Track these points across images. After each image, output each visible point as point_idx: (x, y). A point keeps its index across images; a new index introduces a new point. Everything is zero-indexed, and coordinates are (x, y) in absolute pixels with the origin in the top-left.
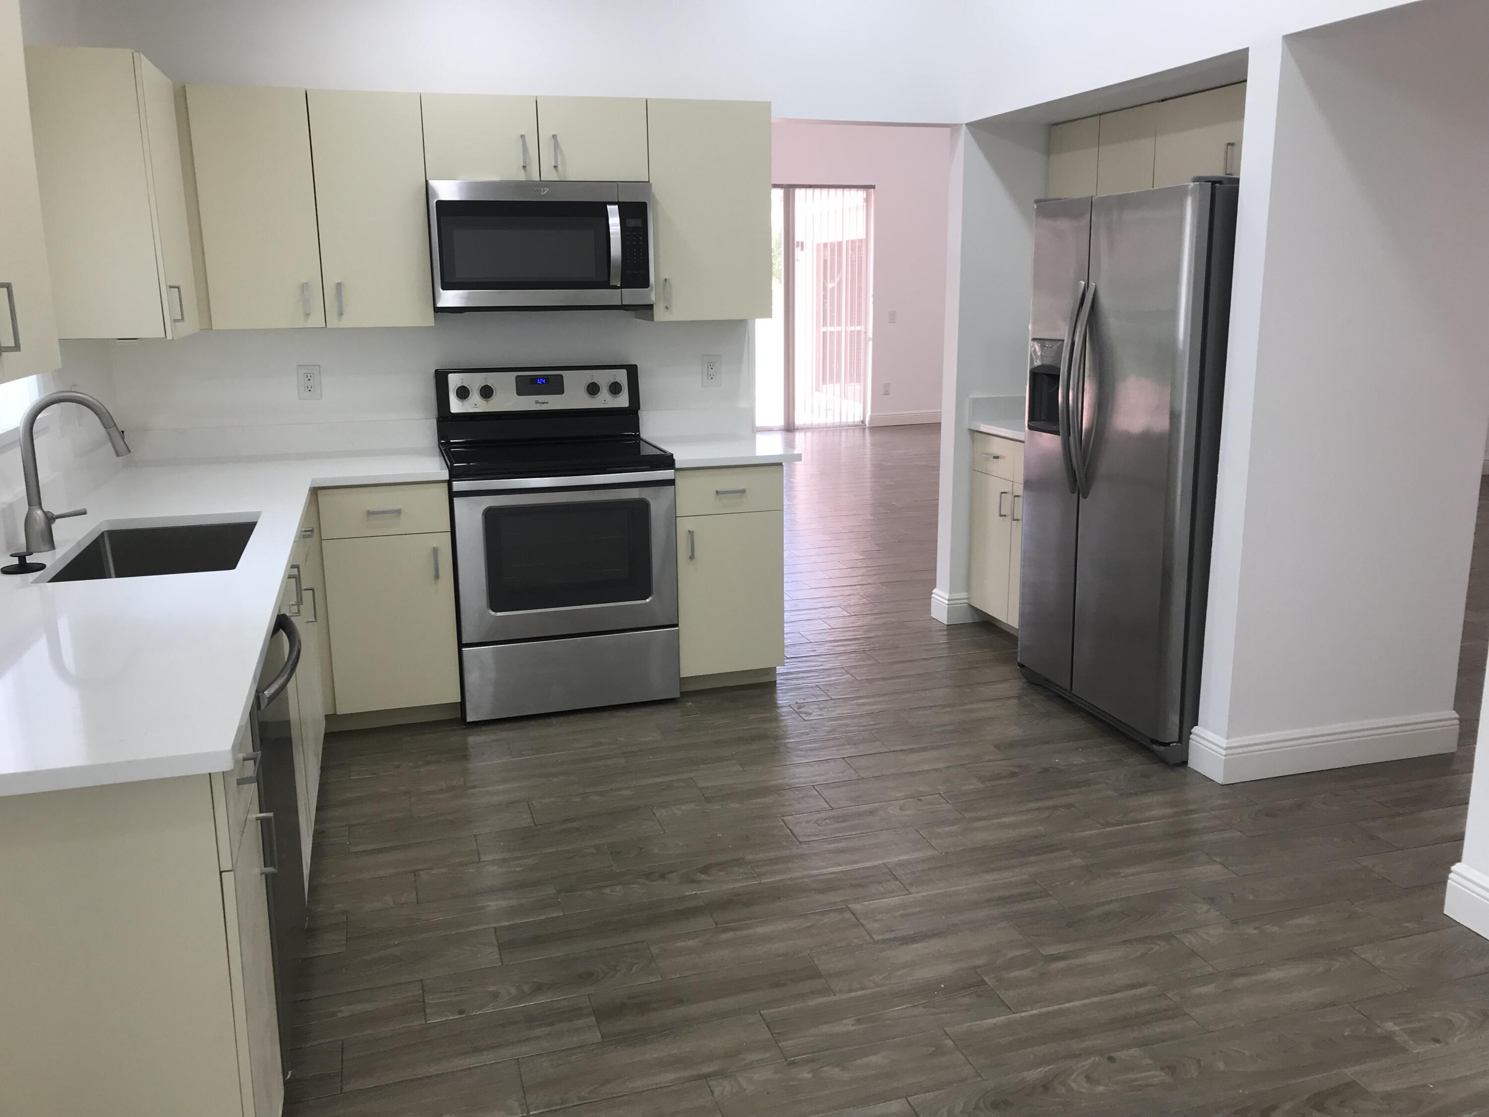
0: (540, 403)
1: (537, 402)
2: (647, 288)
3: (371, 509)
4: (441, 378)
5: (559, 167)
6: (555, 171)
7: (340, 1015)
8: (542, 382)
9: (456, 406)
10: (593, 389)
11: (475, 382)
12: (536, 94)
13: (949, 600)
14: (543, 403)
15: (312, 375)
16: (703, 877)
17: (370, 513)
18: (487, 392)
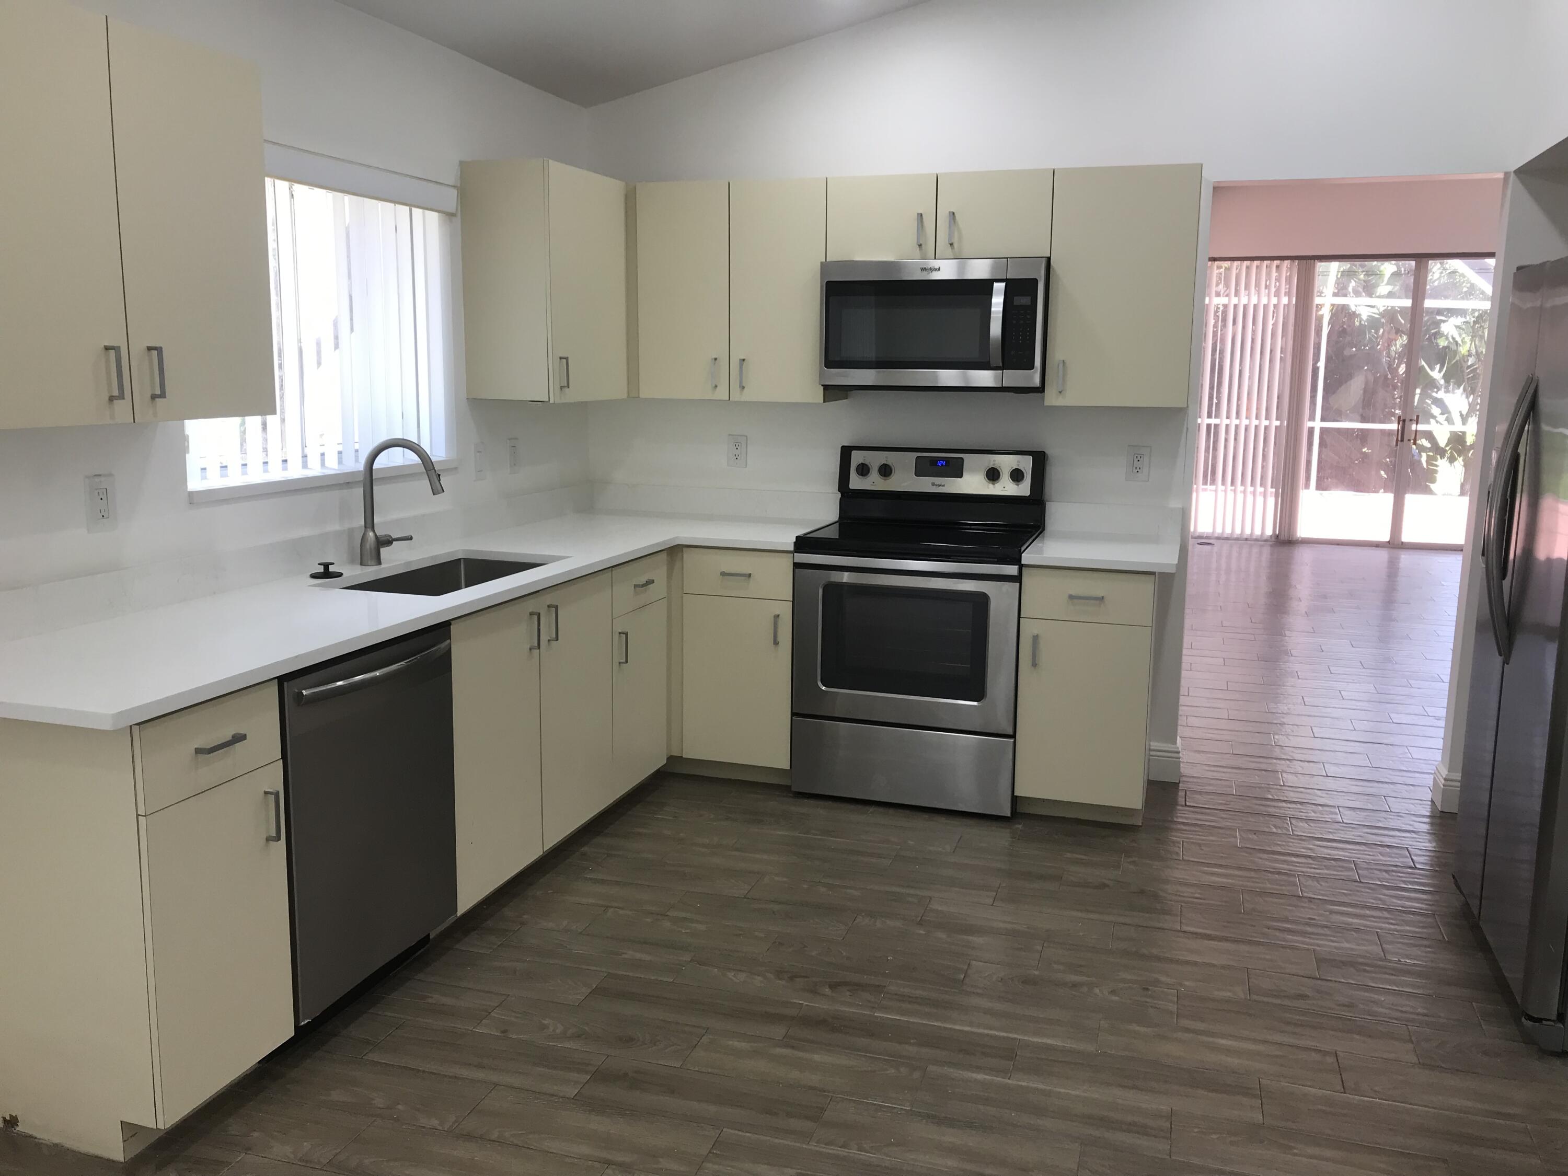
0: (936, 485)
1: (933, 484)
2: (1033, 369)
3: (726, 570)
4: (846, 453)
5: (956, 245)
6: (950, 248)
7: (430, 1000)
8: (942, 465)
9: (856, 482)
10: (993, 475)
11: (875, 460)
12: (936, 172)
13: (1445, 780)
14: (940, 486)
15: (740, 444)
16: (827, 991)
17: (723, 574)
18: (886, 471)
